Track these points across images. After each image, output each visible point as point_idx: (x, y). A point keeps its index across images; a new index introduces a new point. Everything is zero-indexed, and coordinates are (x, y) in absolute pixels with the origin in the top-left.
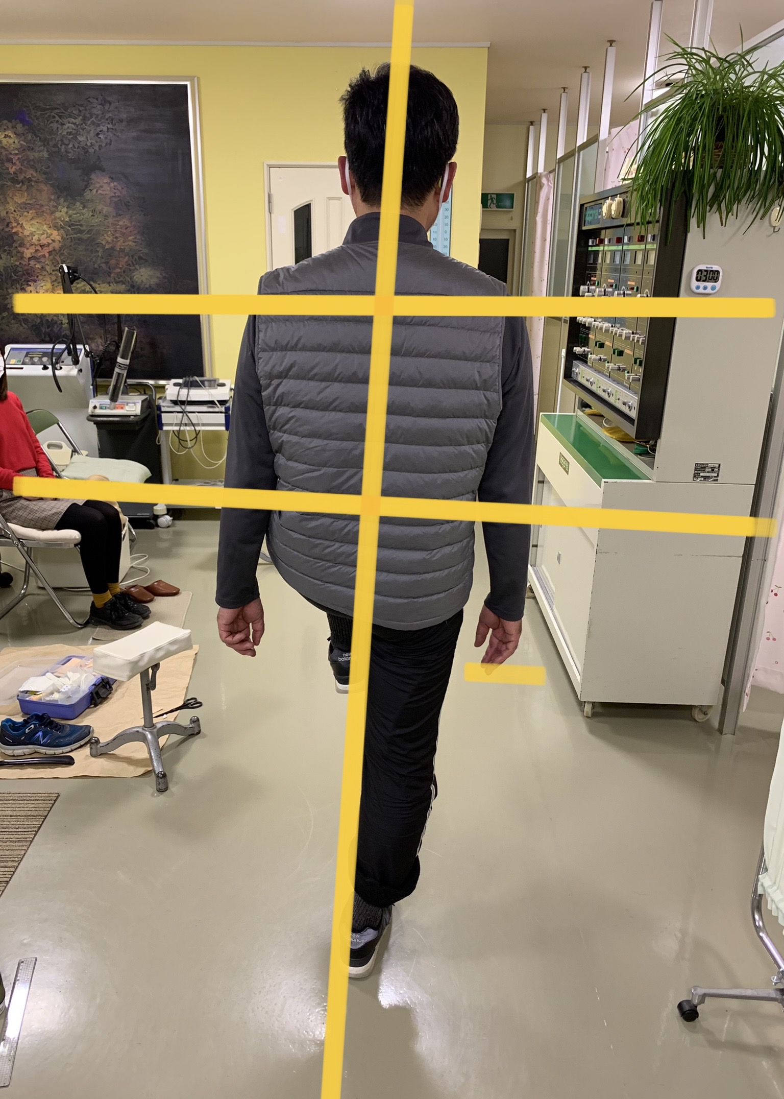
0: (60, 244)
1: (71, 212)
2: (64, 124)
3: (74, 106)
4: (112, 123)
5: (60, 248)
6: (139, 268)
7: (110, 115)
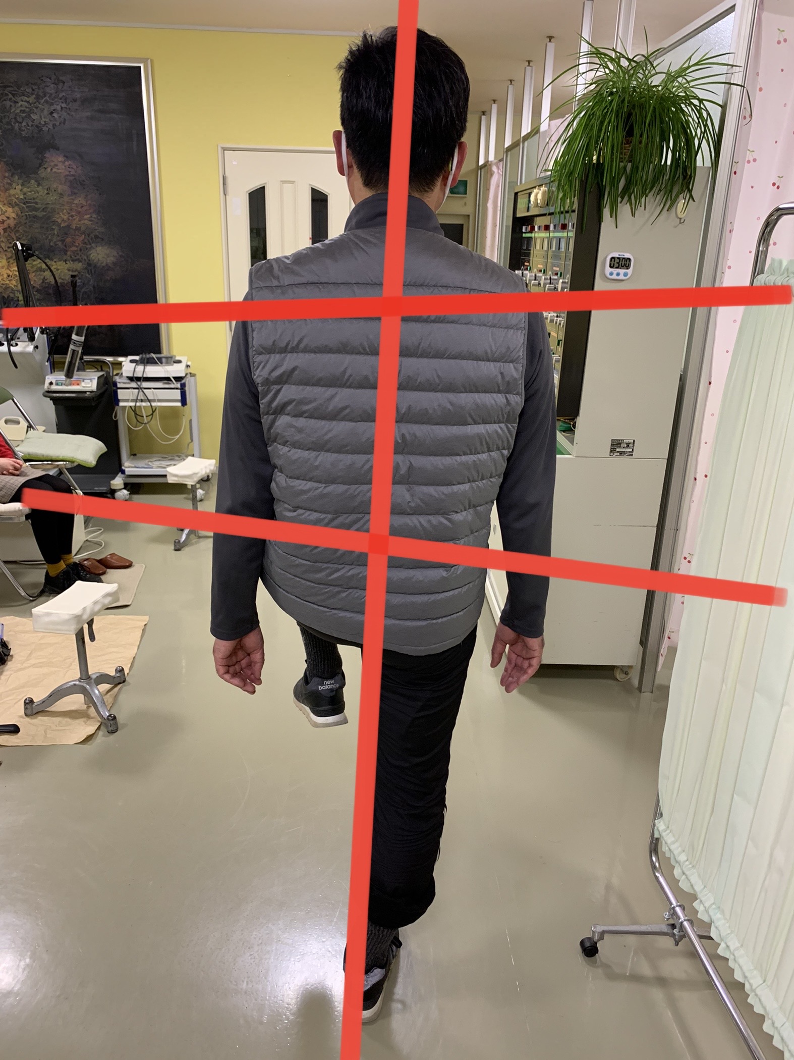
0: (15, 221)
1: (25, 190)
2: (18, 102)
3: (28, 85)
4: (66, 102)
5: (15, 225)
6: (95, 247)
7: (64, 94)
